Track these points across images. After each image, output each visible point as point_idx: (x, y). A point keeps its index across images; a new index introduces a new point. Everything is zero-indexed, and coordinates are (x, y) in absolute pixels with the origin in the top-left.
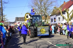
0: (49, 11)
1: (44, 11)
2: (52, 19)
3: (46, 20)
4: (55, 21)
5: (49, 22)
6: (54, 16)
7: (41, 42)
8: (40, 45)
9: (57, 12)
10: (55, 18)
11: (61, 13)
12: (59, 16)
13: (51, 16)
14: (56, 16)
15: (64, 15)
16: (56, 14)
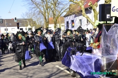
1: (52, 6)
3: (55, 24)
9: (76, 10)
10: (73, 21)
11: (84, 12)
12: (81, 17)
13: (65, 16)
14: (75, 17)
15: (88, 15)
16: (74, 13)
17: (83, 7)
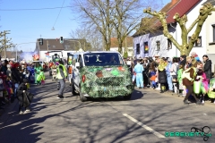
0: (129, 21)
1: (116, 21)
2: (138, 45)
3: (121, 47)
4: (146, 52)
5: (130, 54)
6: (145, 38)
7: (104, 116)
8: (100, 127)
9: (153, 26)
10: (146, 44)
11: (166, 29)
12: (158, 38)
13: (135, 36)
14: (150, 37)
16: (149, 32)
17: (164, 21)
